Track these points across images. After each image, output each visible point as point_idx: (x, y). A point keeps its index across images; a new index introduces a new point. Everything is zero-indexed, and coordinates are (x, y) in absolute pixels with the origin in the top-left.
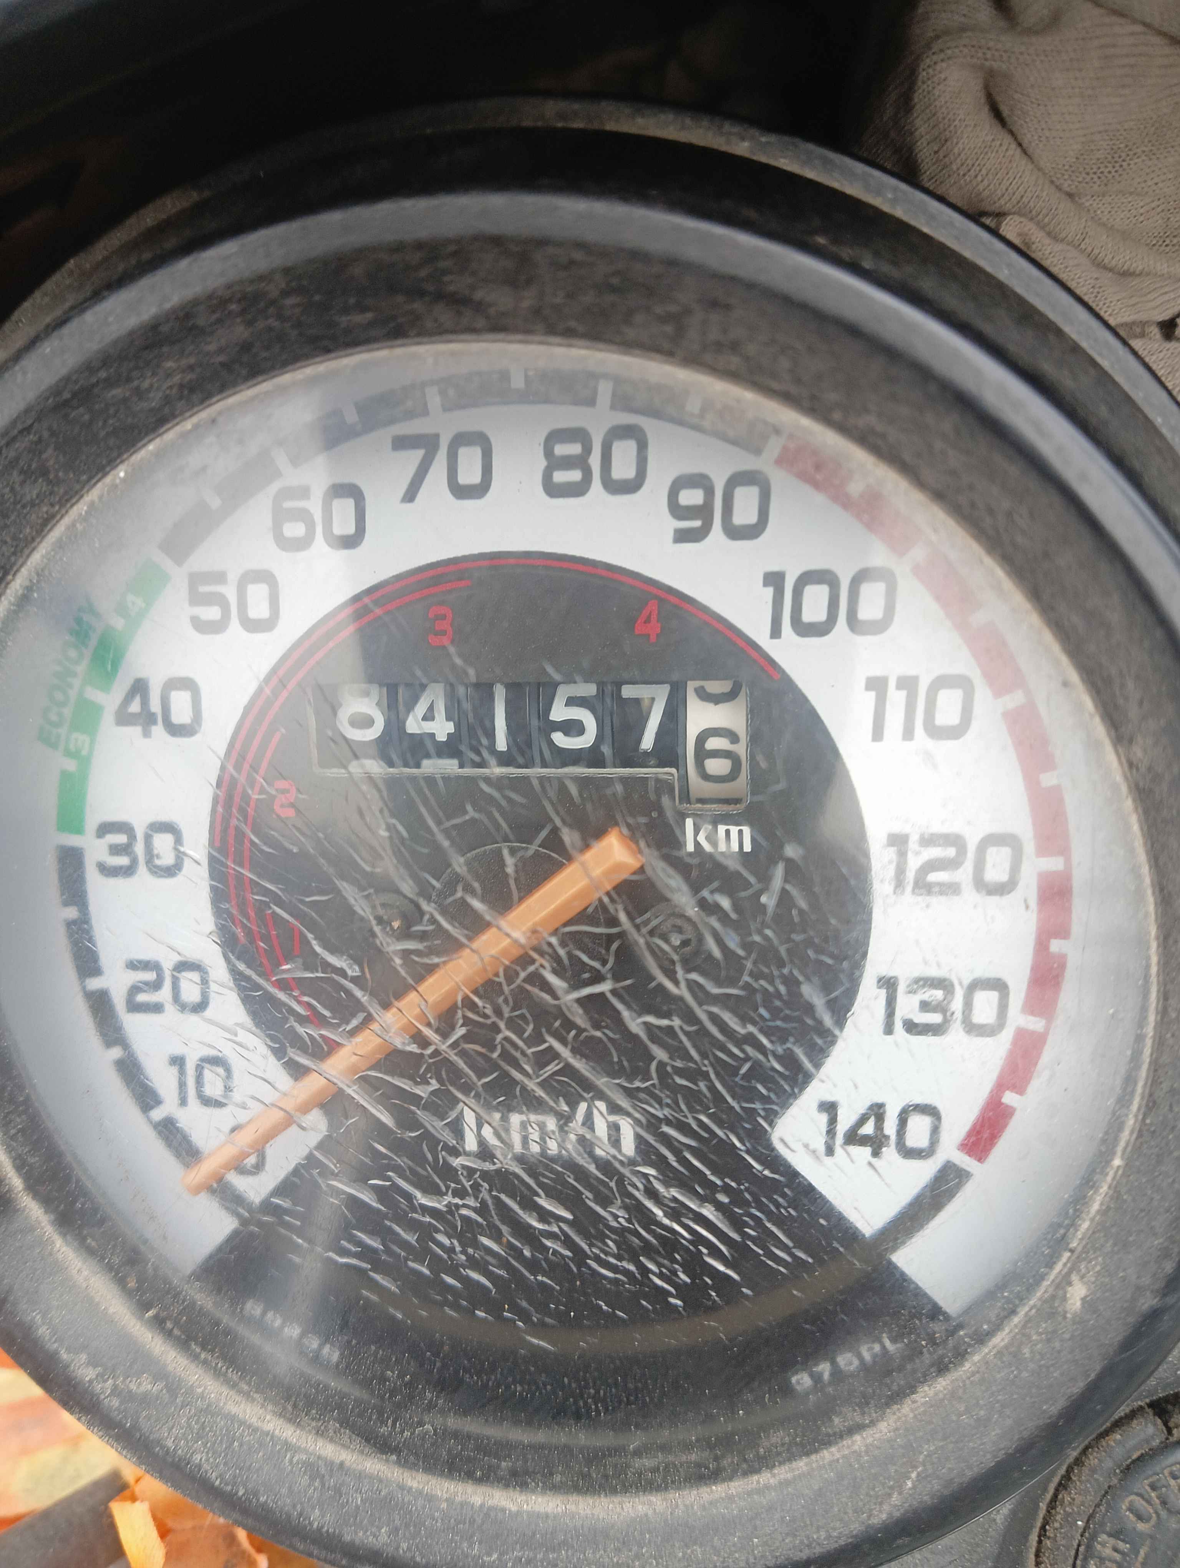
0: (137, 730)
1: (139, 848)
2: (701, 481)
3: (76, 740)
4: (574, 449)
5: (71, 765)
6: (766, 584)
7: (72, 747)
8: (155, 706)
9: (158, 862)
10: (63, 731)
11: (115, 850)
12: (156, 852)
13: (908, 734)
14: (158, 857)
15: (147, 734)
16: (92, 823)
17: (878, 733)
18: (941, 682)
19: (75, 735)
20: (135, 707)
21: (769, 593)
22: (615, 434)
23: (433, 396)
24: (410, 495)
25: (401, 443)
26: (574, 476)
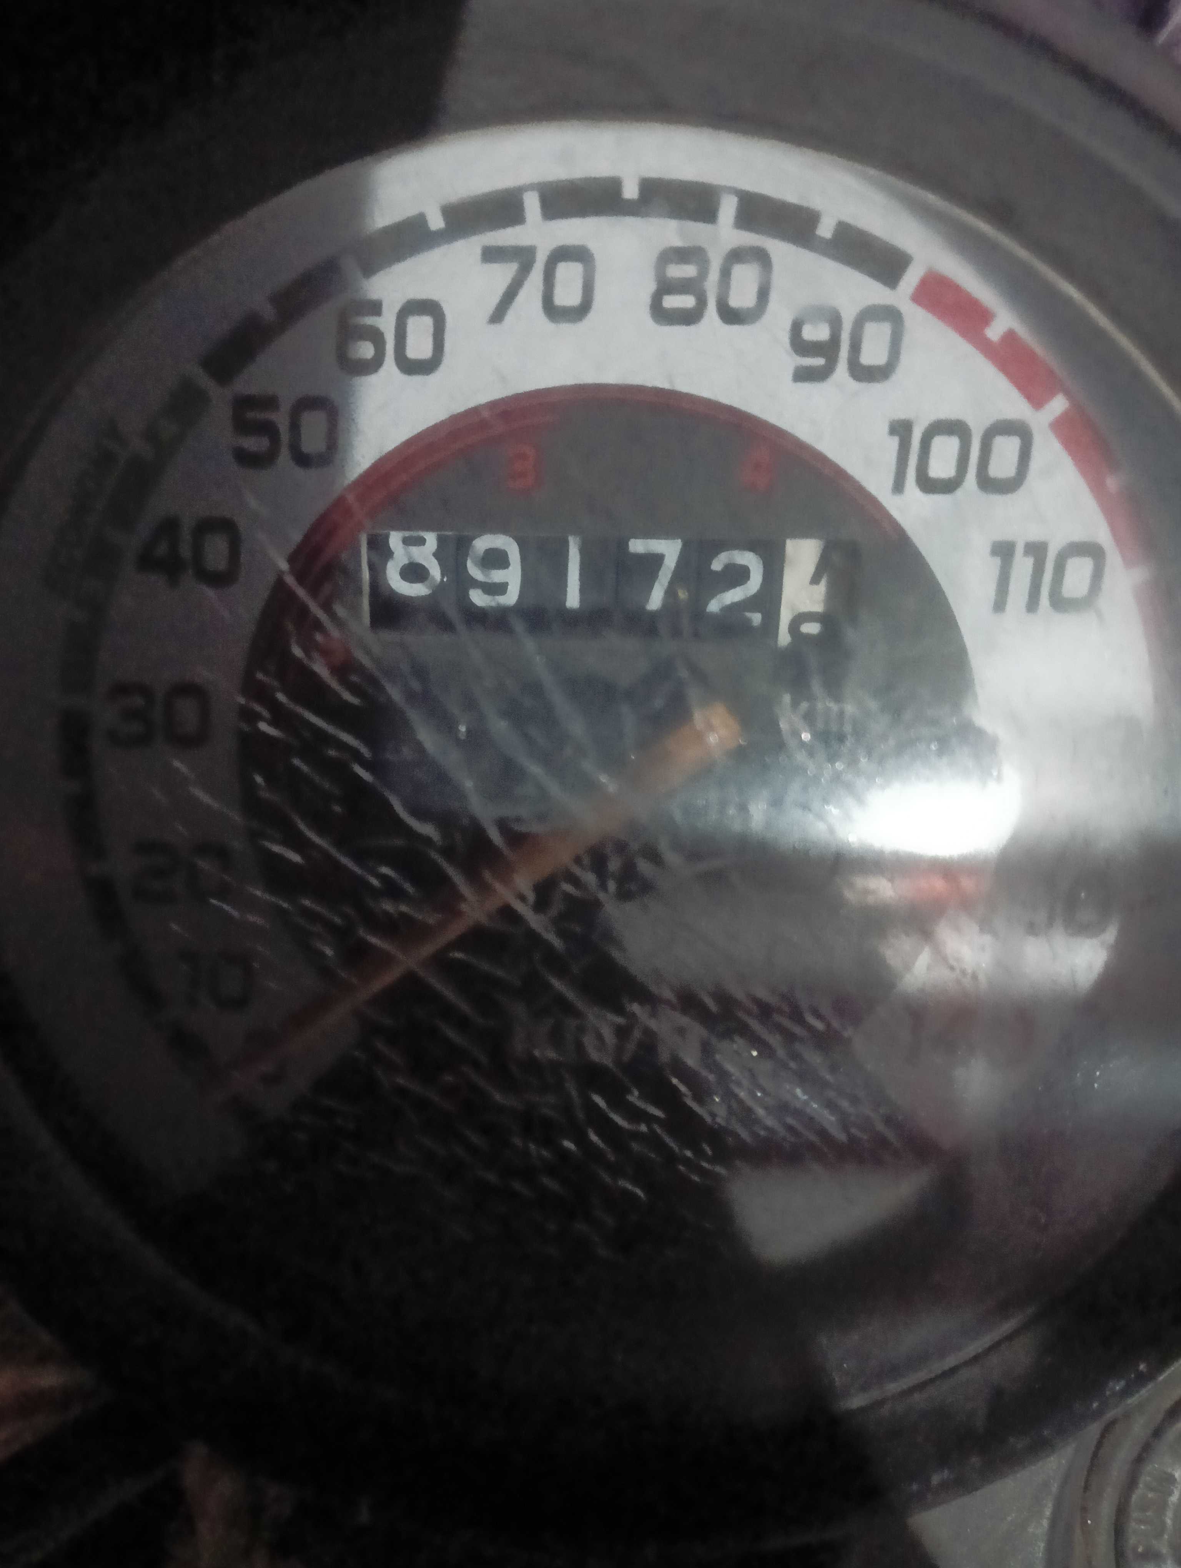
0: (162, 577)
1: (158, 714)
2: (829, 315)
3: (89, 586)
4: (690, 271)
5: (81, 616)
6: (891, 434)
7: (84, 595)
8: (186, 550)
9: (178, 730)
10: (73, 576)
11: (128, 715)
12: (177, 719)
13: (1032, 605)
14: (179, 724)
15: (174, 582)
16: (102, 683)
17: (999, 606)
18: (1071, 550)
19: (87, 579)
21: (894, 443)
22: (736, 256)
23: (532, 204)
24: (498, 316)
25: (491, 255)
26: (687, 301)
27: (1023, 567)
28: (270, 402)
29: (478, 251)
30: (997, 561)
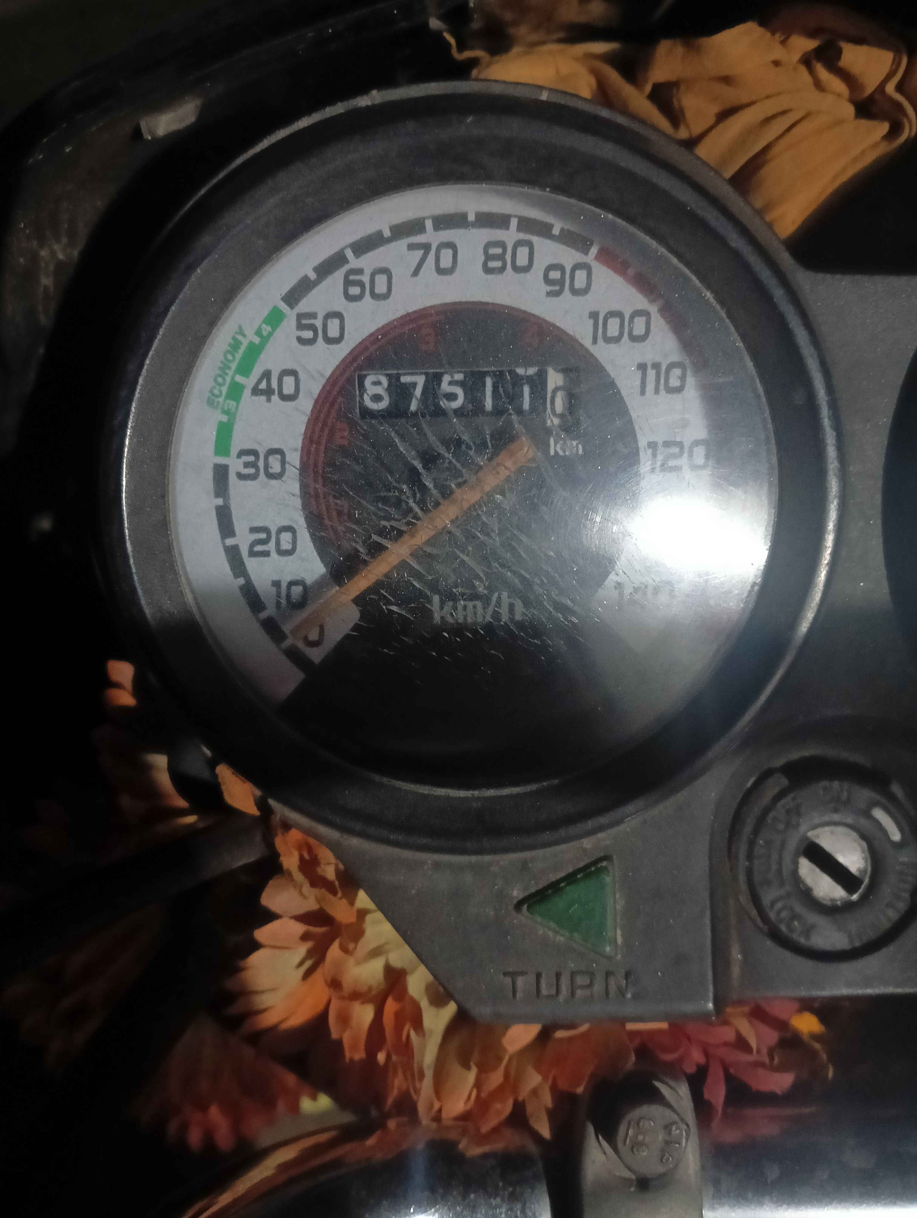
0: (263, 398)
1: (261, 464)
2: (560, 268)
3: (228, 404)
4: (499, 251)
5: (224, 418)
6: (590, 317)
7: (226, 408)
8: (274, 385)
9: (271, 471)
10: (221, 400)
11: (246, 465)
12: (270, 465)
13: (657, 391)
14: (271, 468)
15: (269, 400)
16: (234, 451)
17: (643, 392)
18: (672, 366)
19: (228, 401)
20: (263, 385)
21: (591, 322)
22: (518, 244)
23: (429, 224)
24: (416, 273)
25: (412, 247)
26: (497, 264)
27: (651, 374)
28: (313, 316)
29: (406, 247)
30: (640, 372)
